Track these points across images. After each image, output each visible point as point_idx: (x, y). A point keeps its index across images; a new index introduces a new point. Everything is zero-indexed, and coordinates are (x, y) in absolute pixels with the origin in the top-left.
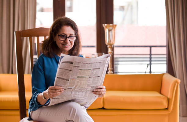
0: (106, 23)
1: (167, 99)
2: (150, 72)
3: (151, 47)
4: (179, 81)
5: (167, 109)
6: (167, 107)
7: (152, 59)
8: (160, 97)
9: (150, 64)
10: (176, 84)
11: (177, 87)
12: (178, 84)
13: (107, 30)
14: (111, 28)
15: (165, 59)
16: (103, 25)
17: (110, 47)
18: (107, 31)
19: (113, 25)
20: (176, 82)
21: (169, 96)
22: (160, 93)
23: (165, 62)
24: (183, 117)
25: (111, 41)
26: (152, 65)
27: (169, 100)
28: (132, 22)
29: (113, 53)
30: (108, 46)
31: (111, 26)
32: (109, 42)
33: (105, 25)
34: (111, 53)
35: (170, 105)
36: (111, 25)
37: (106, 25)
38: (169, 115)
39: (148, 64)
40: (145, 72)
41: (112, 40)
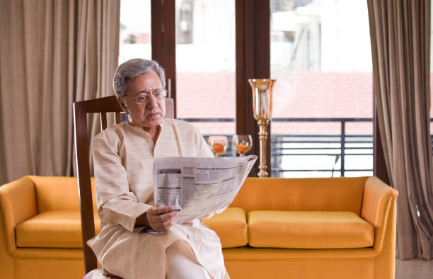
0: (255, 78)
1: (372, 229)
2: (343, 170)
3: (343, 121)
4: (396, 193)
5: (372, 247)
6: (371, 245)
7: (347, 139)
8: (359, 224)
9: (343, 155)
10: (391, 199)
11: (392, 204)
12: (393, 199)
13: (257, 89)
14: (264, 87)
15: (371, 145)
16: (249, 80)
17: (262, 124)
18: (256, 93)
19: (268, 80)
20: (391, 195)
21: (376, 223)
22: (361, 216)
23: (371, 151)
24: (405, 259)
25: (264, 112)
26: (346, 157)
27: (375, 231)
28: (310, 65)
29: (269, 136)
30: (259, 122)
31: (264, 83)
32: (260, 114)
33: (252, 81)
34: (265, 136)
35: (377, 239)
36: (264, 80)
37: (254, 80)
38: (376, 259)
39: (337, 155)
40: (331, 169)
41: (267, 111)
